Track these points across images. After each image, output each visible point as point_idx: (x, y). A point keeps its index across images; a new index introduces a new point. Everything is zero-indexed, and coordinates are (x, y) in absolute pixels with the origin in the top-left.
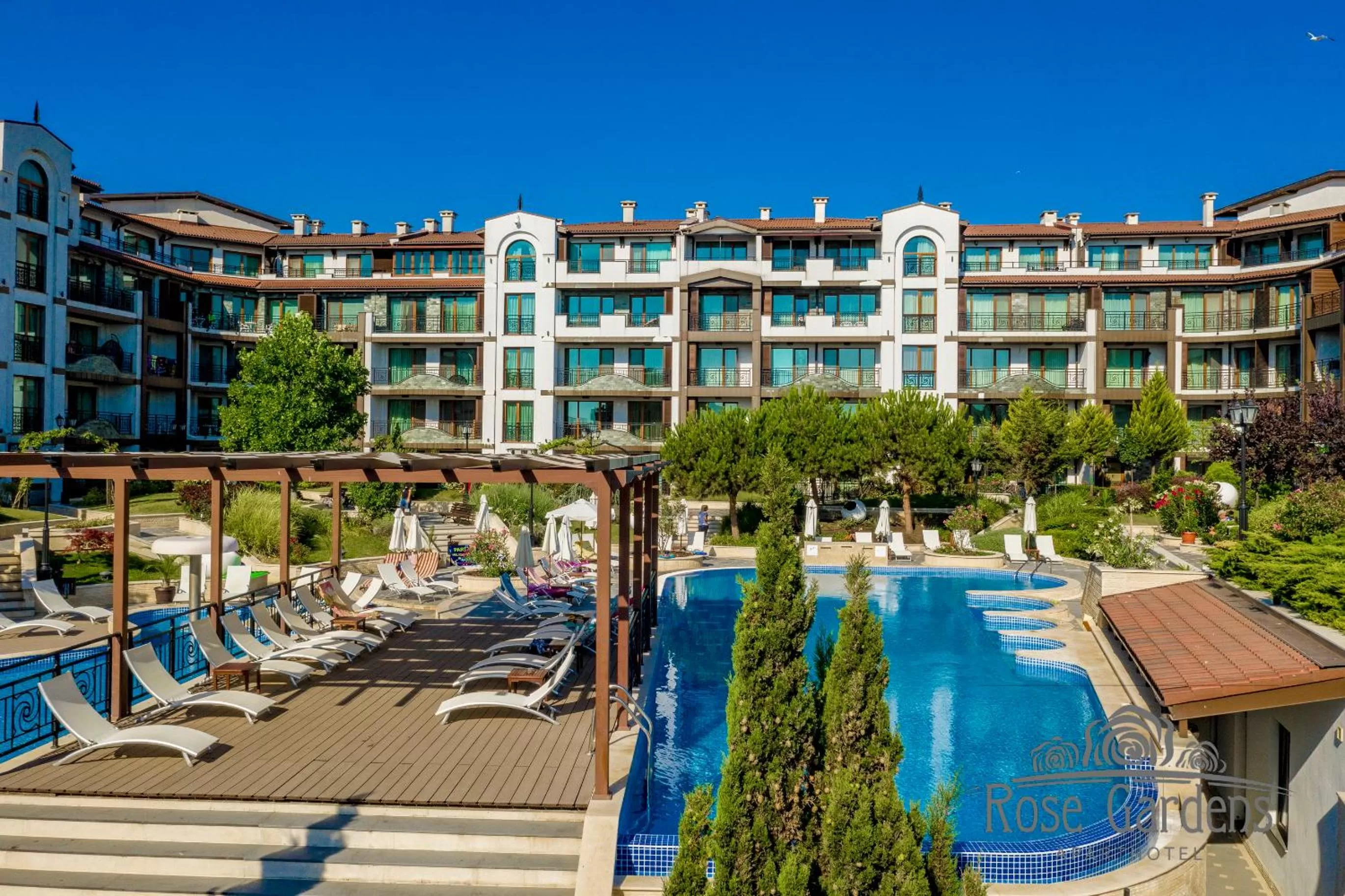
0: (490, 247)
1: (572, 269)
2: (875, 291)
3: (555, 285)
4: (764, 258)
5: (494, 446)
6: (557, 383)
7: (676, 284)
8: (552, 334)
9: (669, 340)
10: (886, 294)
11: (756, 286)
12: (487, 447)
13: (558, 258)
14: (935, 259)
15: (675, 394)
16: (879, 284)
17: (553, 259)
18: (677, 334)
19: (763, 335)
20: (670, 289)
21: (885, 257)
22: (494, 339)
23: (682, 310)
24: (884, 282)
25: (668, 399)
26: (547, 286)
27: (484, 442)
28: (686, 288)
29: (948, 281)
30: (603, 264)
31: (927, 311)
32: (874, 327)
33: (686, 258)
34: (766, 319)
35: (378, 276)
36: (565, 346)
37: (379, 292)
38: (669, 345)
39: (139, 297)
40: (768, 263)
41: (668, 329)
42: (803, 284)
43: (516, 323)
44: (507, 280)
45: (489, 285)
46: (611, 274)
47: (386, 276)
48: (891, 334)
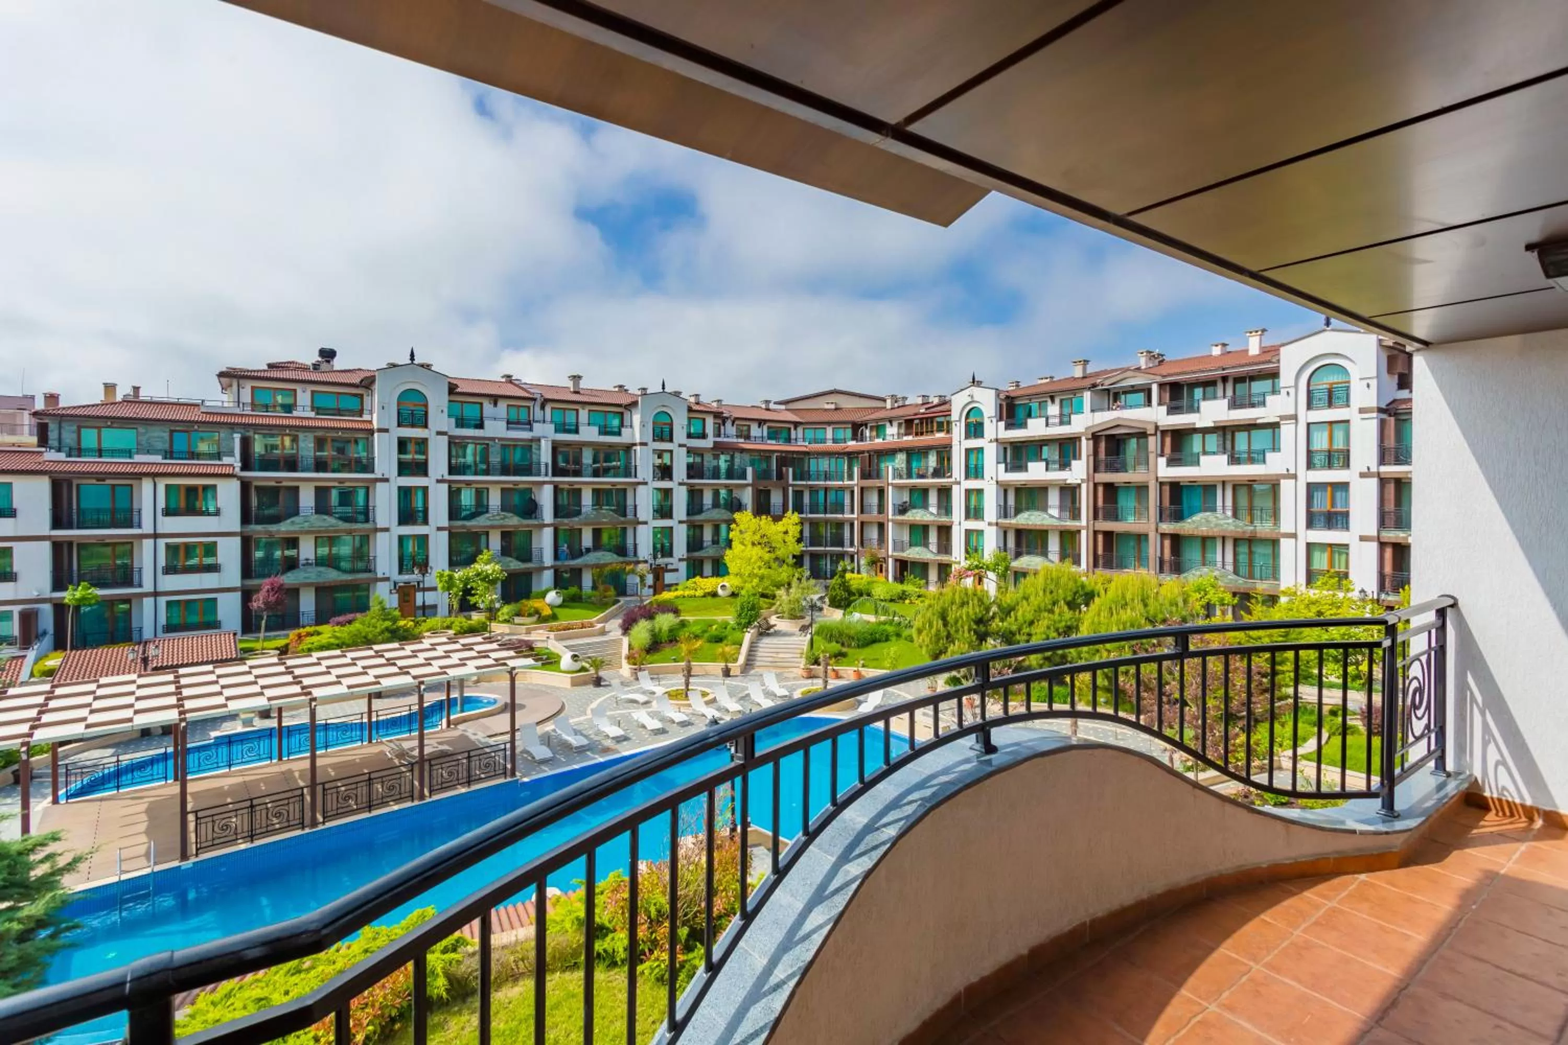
0: (955, 416)
1: (1008, 427)
2: (1275, 426)
3: (997, 440)
4: (1160, 404)
5: (959, 563)
6: (999, 517)
7: (1082, 433)
8: (995, 479)
9: (1079, 482)
10: (1287, 430)
11: (1151, 430)
12: (956, 563)
13: (1001, 419)
14: (1348, 388)
15: (1083, 528)
16: (1278, 420)
17: (994, 420)
18: (1085, 477)
19: (1159, 475)
20: (1079, 439)
21: (1283, 392)
22: (959, 483)
23: (1088, 456)
24: (1283, 418)
25: (1079, 532)
26: (991, 441)
27: (953, 559)
28: (1090, 437)
29: (1362, 411)
30: (1030, 421)
31: (1339, 444)
32: (1274, 464)
33: (1093, 411)
34: (1162, 461)
35: (905, 438)
36: (1004, 488)
37: (901, 450)
38: (1079, 485)
39: (749, 471)
40: (1164, 409)
41: (1078, 471)
42: (1197, 426)
43: (973, 471)
44: (966, 438)
45: (955, 443)
46: (1035, 428)
47: (910, 438)
48: (1292, 471)
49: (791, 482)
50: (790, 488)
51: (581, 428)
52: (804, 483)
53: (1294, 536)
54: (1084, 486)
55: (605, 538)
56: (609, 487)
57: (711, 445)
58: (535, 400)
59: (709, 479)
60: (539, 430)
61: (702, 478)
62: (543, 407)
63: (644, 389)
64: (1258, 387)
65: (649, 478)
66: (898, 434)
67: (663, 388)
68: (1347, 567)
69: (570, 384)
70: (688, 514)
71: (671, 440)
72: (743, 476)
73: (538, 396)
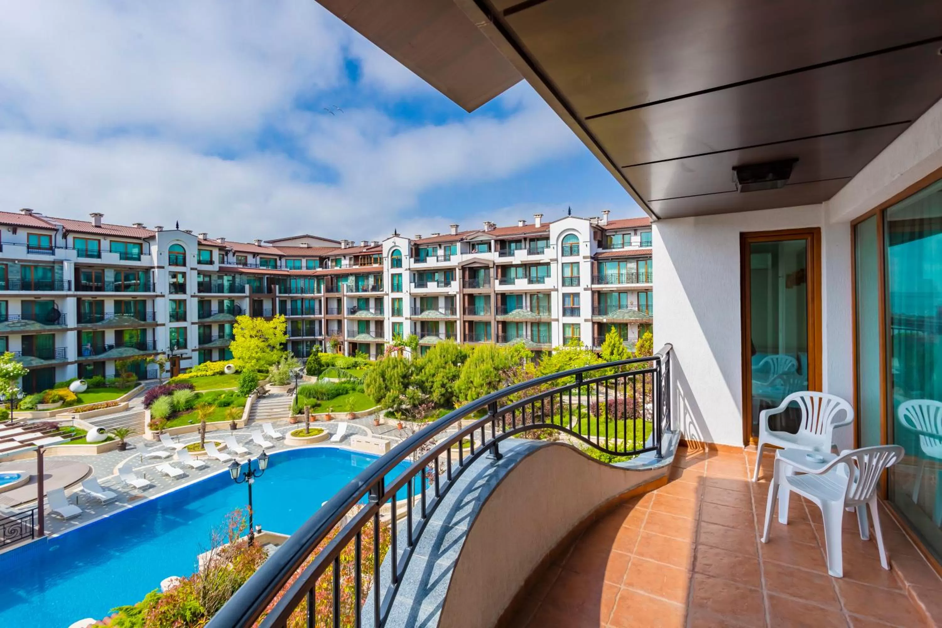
0: (385, 254)
1: (416, 261)
2: (548, 264)
3: (409, 269)
4: (495, 251)
5: (389, 343)
6: (412, 314)
7: (456, 266)
8: (409, 292)
9: (455, 293)
10: (553, 266)
11: (491, 265)
12: (387, 343)
13: (411, 257)
14: (578, 246)
15: (458, 319)
16: (549, 261)
17: (408, 257)
18: (458, 291)
19: (496, 289)
20: (455, 269)
21: (552, 247)
22: (388, 295)
23: (460, 279)
24: (552, 260)
25: (456, 321)
26: (406, 270)
27: (385, 340)
28: (460, 268)
29: (584, 258)
30: (428, 258)
31: (575, 274)
32: (548, 284)
33: (462, 254)
34: (497, 282)
35: (354, 267)
36: (414, 298)
37: (352, 274)
38: (455, 295)
39: (247, 287)
40: (497, 253)
41: (454, 288)
42: (514, 263)
43: (396, 287)
44: (392, 268)
45: (385, 270)
46: (431, 263)
47: (357, 267)
48: (556, 287)
49: (277, 294)
50: (277, 299)
51: (103, 254)
52: (287, 295)
53: (557, 320)
54: (458, 296)
55: (126, 337)
56: (130, 299)
57: (217, 269)
58: (57, 230)
59: (216, 292)
60: (60, 254)
61: (210, 292)
62: (65, 236)
63: (160, 227)
64: (541, 244)
65: (166, 291)
66: (350, 265)
67: (177, 227)
68: (580, 335)
69: (93, 220)
70: (199, 317)
71: (184, 265)
72: (242, 290)
73: (61, 228)
